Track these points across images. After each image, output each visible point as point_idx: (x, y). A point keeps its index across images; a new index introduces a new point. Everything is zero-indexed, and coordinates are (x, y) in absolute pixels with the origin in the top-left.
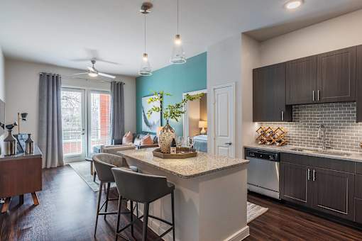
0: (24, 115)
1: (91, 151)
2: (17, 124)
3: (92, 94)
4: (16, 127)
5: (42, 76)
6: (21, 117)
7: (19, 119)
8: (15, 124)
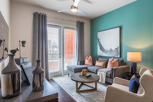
0: (23, 43)
1: (66, 69)
2: (19, 49)
3: (65, 30)
4: (17, 51)
5: (35, 15)
6: (21, 44)
7: (20, 45)
8: (17, 49)
